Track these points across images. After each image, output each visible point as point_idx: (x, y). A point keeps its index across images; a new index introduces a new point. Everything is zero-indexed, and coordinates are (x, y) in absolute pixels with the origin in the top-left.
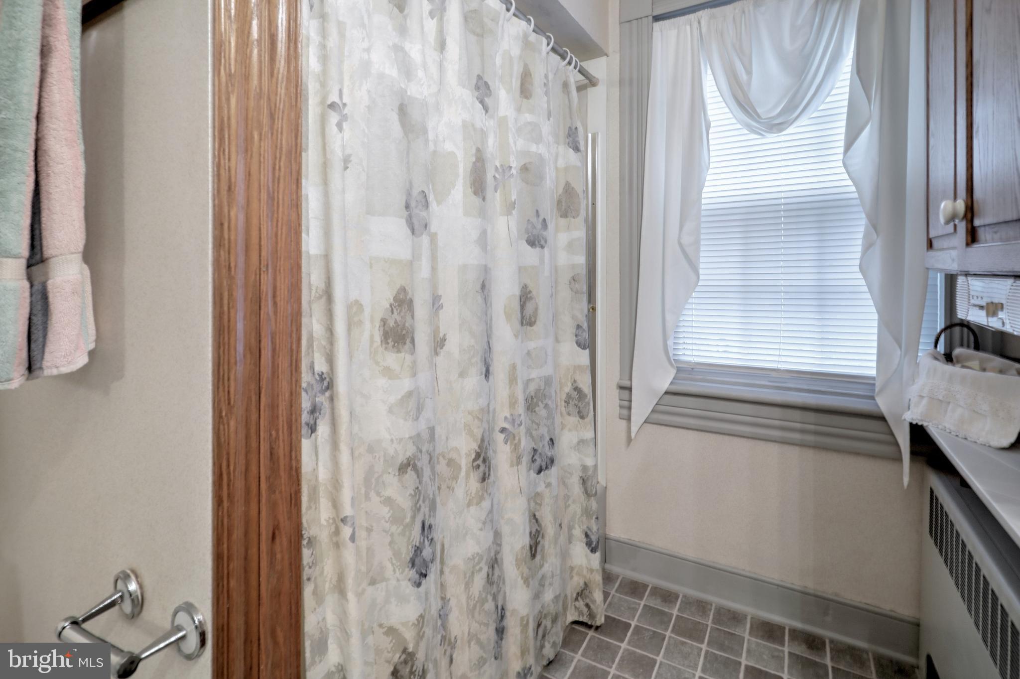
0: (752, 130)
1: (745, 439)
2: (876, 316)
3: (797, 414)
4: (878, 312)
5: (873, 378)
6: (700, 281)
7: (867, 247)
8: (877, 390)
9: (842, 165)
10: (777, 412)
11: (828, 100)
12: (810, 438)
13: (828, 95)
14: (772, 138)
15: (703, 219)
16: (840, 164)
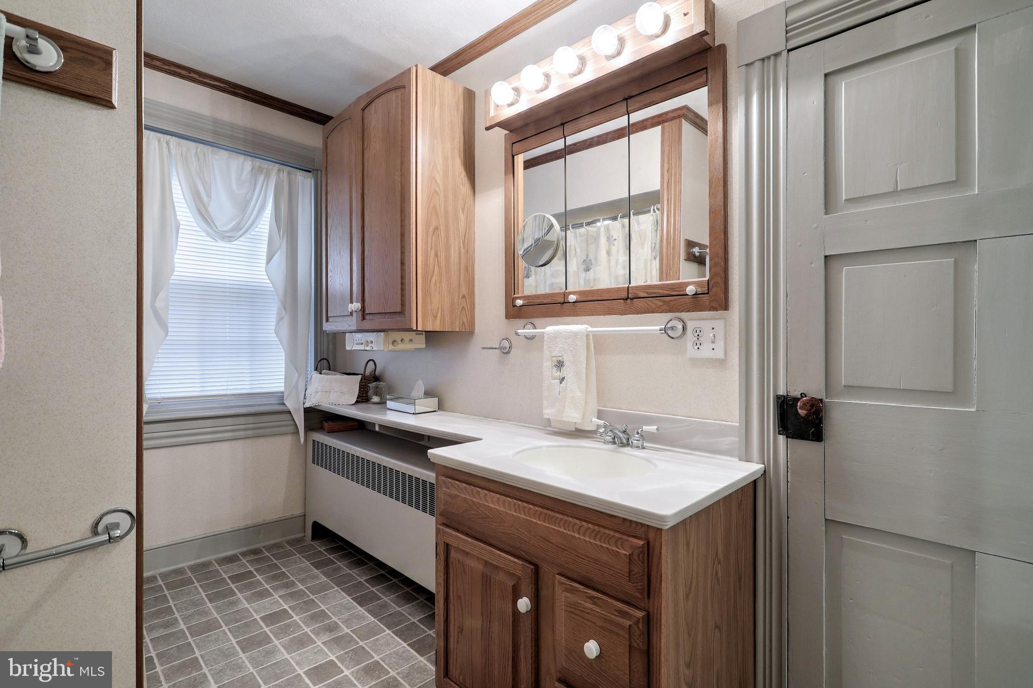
0: (209, 235)
1: (207, 444)
2: (284, 354)
3: (242, 420)
4: (285, 351)
5: (283, 393)
6: (169, 332)
7: (280, 320)
8: (285, 398)
9: (264, 270)
10: (229, 421)
11: (257, 229)
12: (250, 433)
13: (256, 227)
14: (222, 244)
15: (171, 291)
16: (264, 269)
